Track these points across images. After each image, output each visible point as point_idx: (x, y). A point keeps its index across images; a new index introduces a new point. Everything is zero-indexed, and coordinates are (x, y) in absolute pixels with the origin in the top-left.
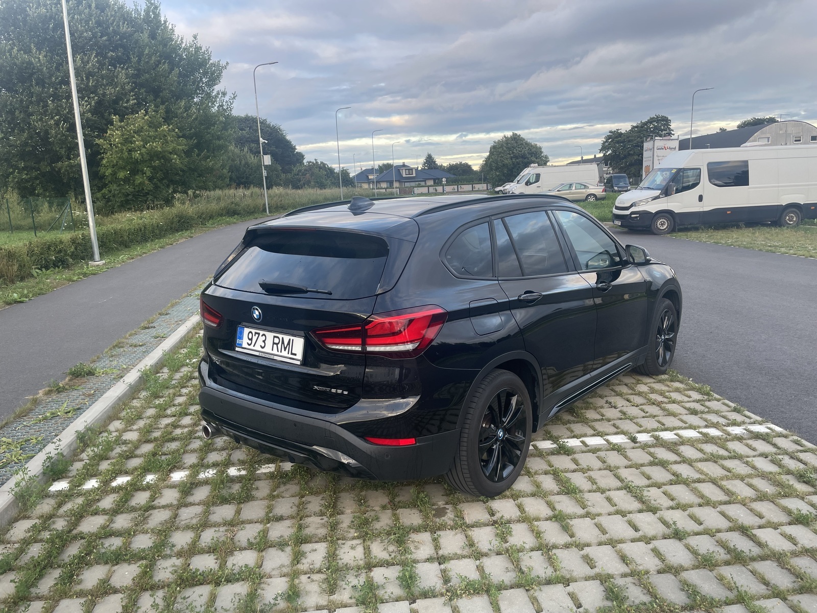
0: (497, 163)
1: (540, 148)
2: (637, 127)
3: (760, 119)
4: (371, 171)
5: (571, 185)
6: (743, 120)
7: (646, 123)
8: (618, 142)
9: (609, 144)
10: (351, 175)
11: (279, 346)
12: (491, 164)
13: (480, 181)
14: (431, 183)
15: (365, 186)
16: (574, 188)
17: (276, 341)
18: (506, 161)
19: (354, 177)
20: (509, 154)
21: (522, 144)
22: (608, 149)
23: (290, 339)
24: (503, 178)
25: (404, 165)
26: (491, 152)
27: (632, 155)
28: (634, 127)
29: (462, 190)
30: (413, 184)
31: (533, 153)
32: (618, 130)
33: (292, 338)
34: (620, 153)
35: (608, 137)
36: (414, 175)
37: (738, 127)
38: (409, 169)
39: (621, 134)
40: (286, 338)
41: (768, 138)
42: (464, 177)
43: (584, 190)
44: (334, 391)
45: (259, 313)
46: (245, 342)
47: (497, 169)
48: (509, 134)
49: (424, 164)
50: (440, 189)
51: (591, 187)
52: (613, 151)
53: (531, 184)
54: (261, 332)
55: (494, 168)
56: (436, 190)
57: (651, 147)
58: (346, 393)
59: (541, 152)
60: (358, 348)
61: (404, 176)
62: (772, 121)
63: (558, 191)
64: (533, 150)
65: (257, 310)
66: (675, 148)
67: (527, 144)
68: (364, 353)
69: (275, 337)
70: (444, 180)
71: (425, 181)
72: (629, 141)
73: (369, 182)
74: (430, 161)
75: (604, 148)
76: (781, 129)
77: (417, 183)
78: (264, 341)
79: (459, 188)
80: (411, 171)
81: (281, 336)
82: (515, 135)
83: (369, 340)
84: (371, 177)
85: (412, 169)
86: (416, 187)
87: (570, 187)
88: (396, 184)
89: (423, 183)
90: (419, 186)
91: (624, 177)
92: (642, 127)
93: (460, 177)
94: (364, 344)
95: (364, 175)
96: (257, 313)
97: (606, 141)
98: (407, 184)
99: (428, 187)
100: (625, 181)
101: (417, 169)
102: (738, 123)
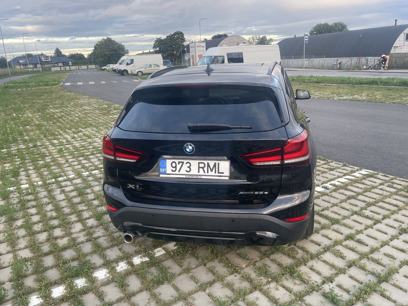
0: (101, 54)
1: (124, 46)
2: (169, 36)
3: (221, 35)
4: (21, 58)
5: (150, 65)
6: (214, 35)
7: (173, 35)
8: (161, 44)
9: (157, 45)
10: (8, 60)
11: (206, 169)
12: (98, 54)
13: (91, 63)
14: (61, 64)
15: (18, 67)
16: (153, 67)
17: (202, 165)
18: (106, 53)
19: (10, 61)
20: (107, 49)
21: (114, 44)
22: (157, 47)
23: (215, 164)
24: (105, 61)
25: (42, 55)
26: (95, 47)
27: (169, 50)
28: (167, 37)
29: (81, 69)
30: (50, 65)
31: (120, 49)
32: (160, 38)
33: (217, 162)
34: (162, 49)
35: (156, 41)
36: (50, 60)
37: (212, 38)
38: (46, 57)
39: (162, 40)
40: (212, 163)
41: (227, 43)
42: (81, 61)
43: (158, 68)
44: (256, 193)
45: (193, 148)
46: (169, 169)
47: (101, 57)
48: (105, 38)
49: (55, 54)
50: (68, 68)
51: (161, 66)
52: (160, 49)
53: (129, 64)
54: (185, 161)
55: (100, 56)
56: (66, 69)
57: (194, 46)
58: (266, 193)
59: (124, 48)
60: (278, 163)
61: (43, 60)
62: (225, 36)
63: (145, 68)
64: (120, 47)
65: (191, 145)
66: (204, 47)
67: (117, 43)
68: (282, 165)
69: (199, 163)
70: (70, 63)
71: (57, 63)
72: (166, 44)
73: (20, 64)
74: (58, 52)
75: (155, 47)
76: (231, 40)
77: (53, 65)
78: (189, 167)
79: (80, 68)
80: (47, 58)
81: (206, 162)
82: (108, 38)
83: (285, 156)
84: (20, 62)
85: (48, 57)
86: (52, 67)
87: (150, 66)
88: (39, 66)
89: (56, 65)
90: (54, 66)
91: (168, 62)
92: (171, 37)
93: (78, 61)
94: (282, 159)
95: (16, 61)
96: (190, 147)
97: (155, 44)
98: (46, 66)
99: (60, 67)
100: (169, 64)
101: (51, 57)
102: (212, 36)
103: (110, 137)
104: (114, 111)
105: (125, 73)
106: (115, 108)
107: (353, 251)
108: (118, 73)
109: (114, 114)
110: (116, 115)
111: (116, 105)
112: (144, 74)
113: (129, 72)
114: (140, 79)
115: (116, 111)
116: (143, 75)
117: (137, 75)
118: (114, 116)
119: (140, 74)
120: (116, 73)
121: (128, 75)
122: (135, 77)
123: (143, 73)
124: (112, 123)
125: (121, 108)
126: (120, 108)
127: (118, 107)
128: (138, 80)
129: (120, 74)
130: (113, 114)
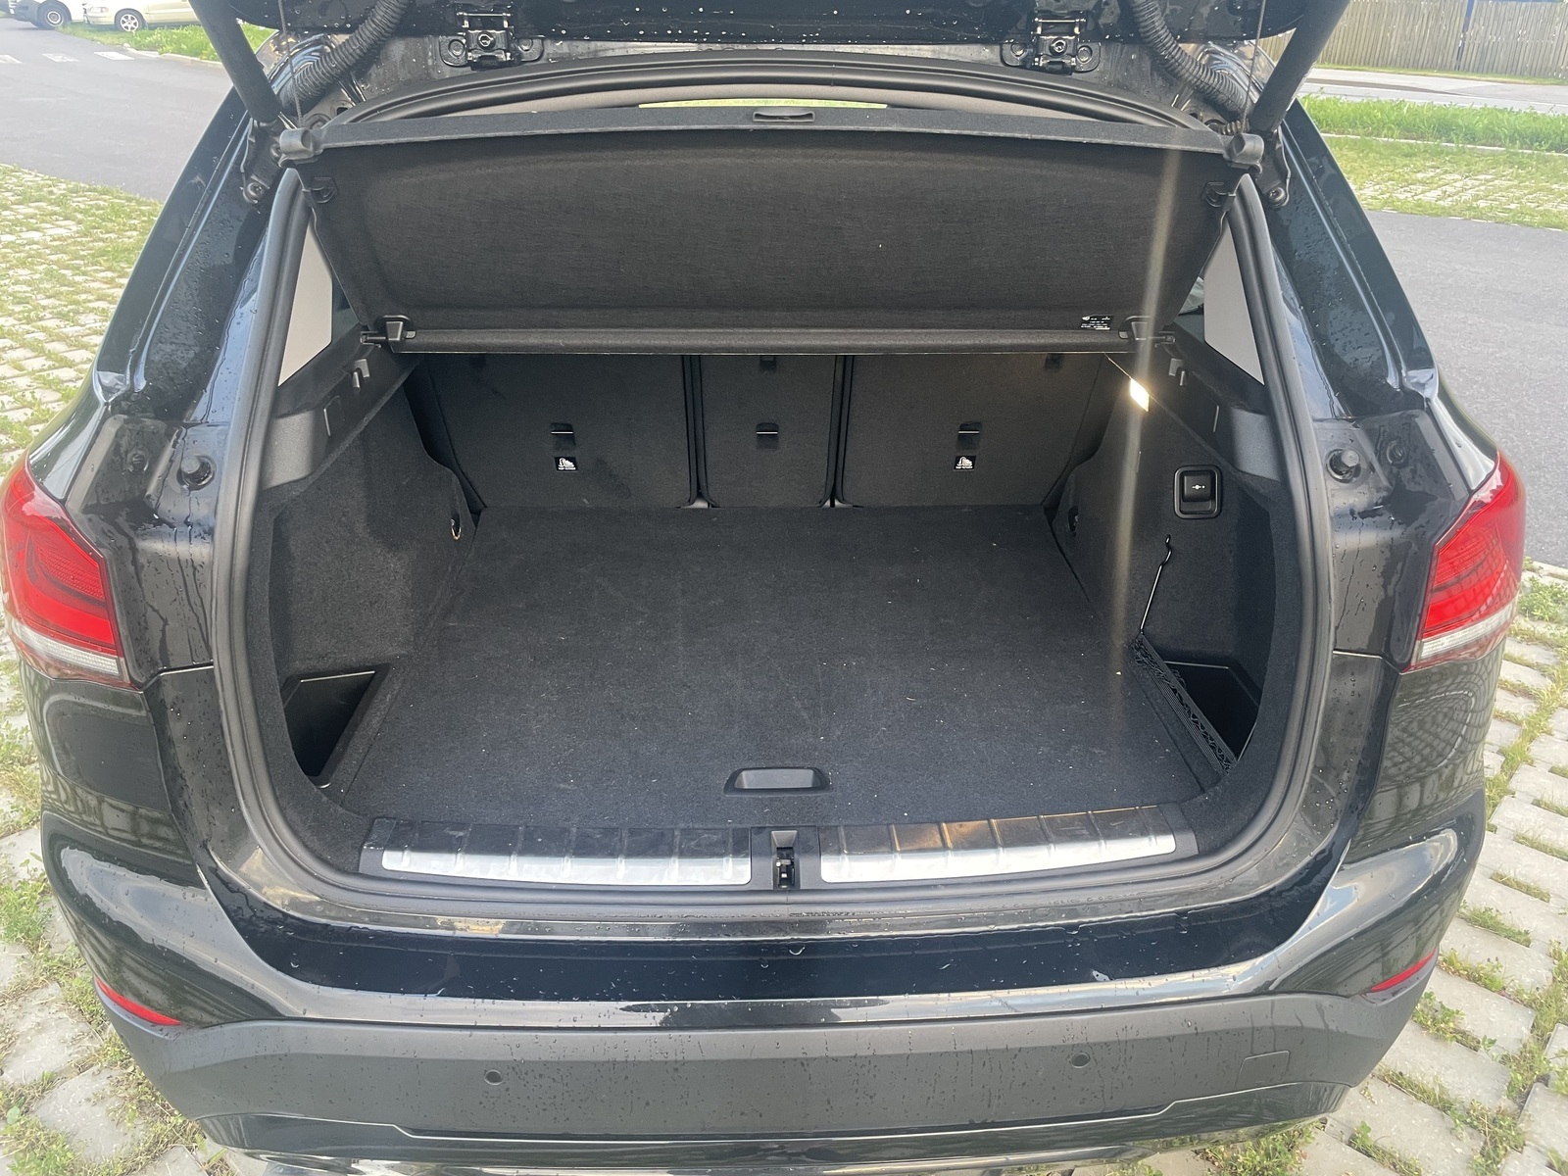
103: (62, 502)
104: (23, 209)
105: (54, 17)
106: (23, 193)
107: (1486, 986)
108: (17, 17)
109: (22, 224)
110: (37, 230)
111: (28, 177)
112: (153, 26)
113: (77, 15)
114: (133, 50)
115: (31, 211)
116: (146, 31)
117: (115, 28)
118: (24, 235)
119: (130, 23)
120: (9, 16)
121: (69, 29)
122: (109, 38)
123: (147, 18)
124: (20, 271)
125: (54, 189)
126: (51, 193)
127: (40, 189)
128: (122, 51)
129: (30, 25)
130: (16, 223)
